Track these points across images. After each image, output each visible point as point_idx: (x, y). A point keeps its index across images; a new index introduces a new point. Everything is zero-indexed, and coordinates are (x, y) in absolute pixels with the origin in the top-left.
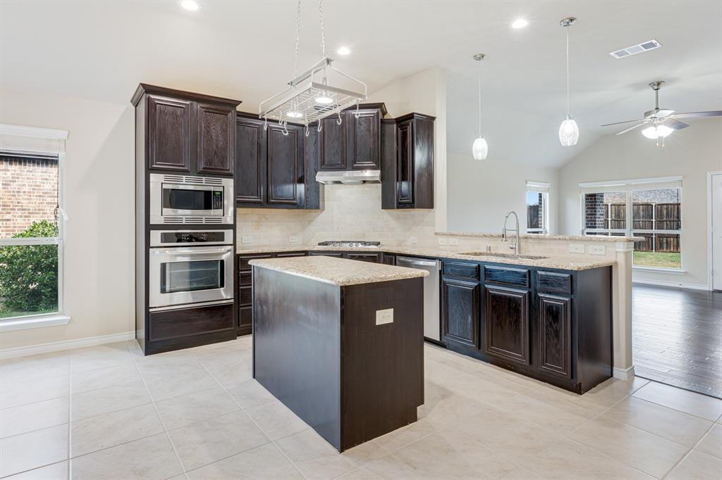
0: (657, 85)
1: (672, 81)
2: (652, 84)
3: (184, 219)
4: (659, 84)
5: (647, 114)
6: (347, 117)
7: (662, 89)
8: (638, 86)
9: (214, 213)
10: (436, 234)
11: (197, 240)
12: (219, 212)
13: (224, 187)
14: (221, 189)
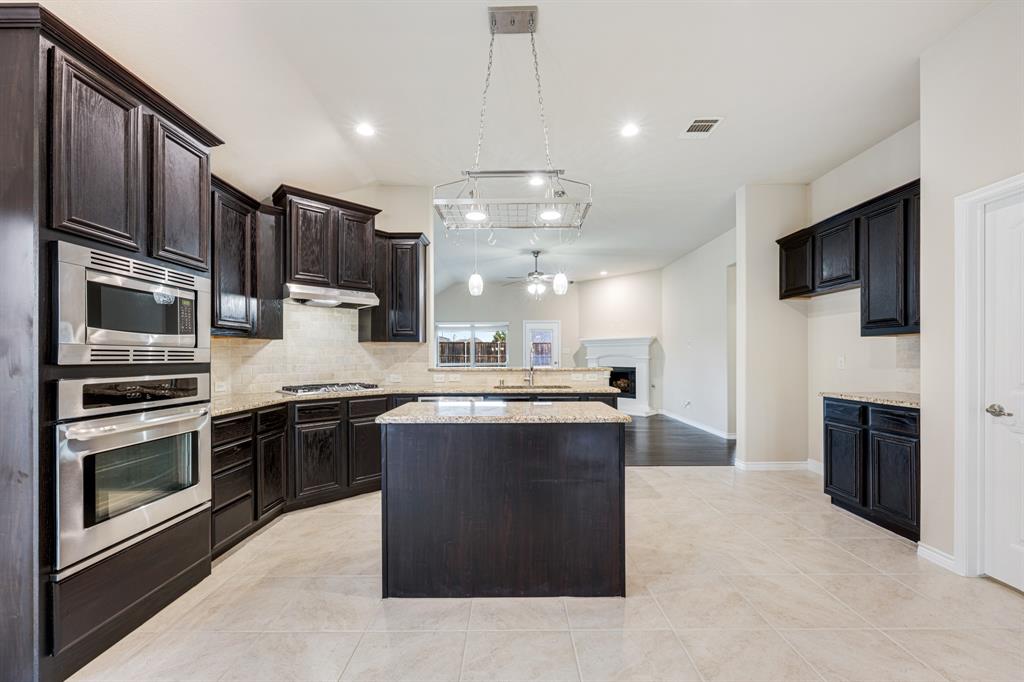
0: (536, 253)
1: (545, 252)
2: (534, 253)
3: (131, 353)
4: (538, 253)
5: (530, 275)
6: (332, 215)
7: (540, 256)
8: (525, 252)
9: (183, 340)
10: (429, 370)
11: (155, 398)
12: (189, 339)
13: (196, 292)
14: (191, 296)
